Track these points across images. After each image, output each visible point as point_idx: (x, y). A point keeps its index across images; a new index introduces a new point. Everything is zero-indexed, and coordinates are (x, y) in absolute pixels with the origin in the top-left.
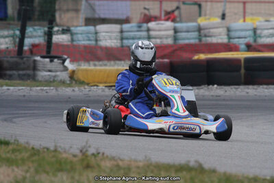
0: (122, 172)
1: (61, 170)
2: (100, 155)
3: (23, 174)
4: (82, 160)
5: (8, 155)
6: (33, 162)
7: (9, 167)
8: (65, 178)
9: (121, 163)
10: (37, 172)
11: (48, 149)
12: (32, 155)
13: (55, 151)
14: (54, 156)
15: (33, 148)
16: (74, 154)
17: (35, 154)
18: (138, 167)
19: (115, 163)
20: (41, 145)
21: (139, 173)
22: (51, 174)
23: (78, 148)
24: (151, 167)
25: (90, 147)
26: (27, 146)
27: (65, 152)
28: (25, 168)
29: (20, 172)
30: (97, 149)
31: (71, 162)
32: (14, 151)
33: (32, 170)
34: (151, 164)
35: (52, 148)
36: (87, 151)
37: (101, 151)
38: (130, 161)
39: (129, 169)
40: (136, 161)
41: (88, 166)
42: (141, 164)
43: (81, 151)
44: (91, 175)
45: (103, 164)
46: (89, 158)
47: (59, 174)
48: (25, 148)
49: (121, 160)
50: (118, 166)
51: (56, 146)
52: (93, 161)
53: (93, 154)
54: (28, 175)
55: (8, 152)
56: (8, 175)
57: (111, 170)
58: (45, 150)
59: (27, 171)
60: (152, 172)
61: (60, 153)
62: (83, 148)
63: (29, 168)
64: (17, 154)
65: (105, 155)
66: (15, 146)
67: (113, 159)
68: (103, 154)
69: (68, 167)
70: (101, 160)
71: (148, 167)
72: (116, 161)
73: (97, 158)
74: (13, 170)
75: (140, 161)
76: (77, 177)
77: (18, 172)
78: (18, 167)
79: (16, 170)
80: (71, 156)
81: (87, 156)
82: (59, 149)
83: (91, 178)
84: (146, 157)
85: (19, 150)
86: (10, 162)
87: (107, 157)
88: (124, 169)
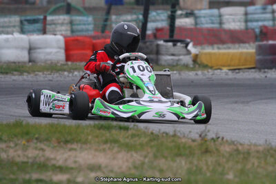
0: (242, 156)
1: (180, 155)
2: (220, 139)
3: (142, 159)
4: (201, 145)
5: (127, 140)
6: (151, 147)
7: (128, 152)
8: (183, 163)
9: (240, 148)
10: (155, 157)
11: (167, 134)
12: (151, 140)
13: (175, 135)
14: (173, 141)
15: (152, 133)
16: (193, 138)
17: (154, 139)
18: (258, 152)
19: (235, 148)
20: (160, 130)
21: (258, 158)
22: (169, 159)
23: (197, 133)
24: (271, 152)
25: (209, 131)
26: (146, 131)
27: (184, 136)
28: (144, 153)
29: (139, 157)
30: (217, 134)
31: (190, 147)
32: (133, 136)
33: (151, 155)
34: (271, 148)
35: (171, 133)
36: (206, 135)
37: (221, 135)
38: (250, 145)
39: (249, 153)
40: (255, 145)
41: (207, 151)
42: (261, 148)
43: (200, 136)
44: (210, 159)
45: (222, 148)
46: (208, 143)
47: (178, 160)
48: (144, 133)
49: (241, 144)
50: (237, 150)
51: (175, 131)
52: (212, 146)
53: (213, 139)
54: (147, 160)
55: (128, 137)
56: (127, 161)
57: (231, 155)
58: (164, 135)
59: (145, 157)
60: (272, 156)
61: (179, 138)
62: (202, 133)
63: (148, 153)
64: (137, 139)
65: (225, 139)
66: (134, 132)
67: (233, 143)
68: (223, 138)
69: (187, 152)
70: (221, 144)
71: (268, 151)
72: (235, 145)
73: (217, 143)
74: (132, 156)
75: (260, 145)
76: (195, 162)
77: (137, 157)
78: (136, 152)
79: (135, 155)
80: (190, 141)
81: (206, 141)
82: (179, 134)
83: (209, 163)
84: (266, 141)
85: (138, 135)
86: (129, 147)
87: (227, 141)
88: (244, 153)
